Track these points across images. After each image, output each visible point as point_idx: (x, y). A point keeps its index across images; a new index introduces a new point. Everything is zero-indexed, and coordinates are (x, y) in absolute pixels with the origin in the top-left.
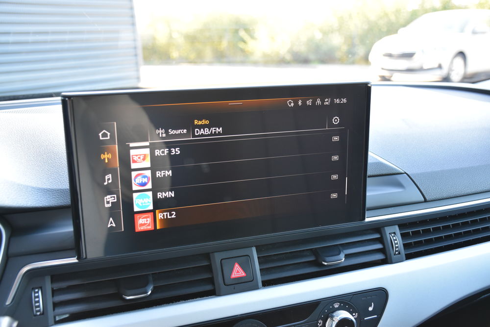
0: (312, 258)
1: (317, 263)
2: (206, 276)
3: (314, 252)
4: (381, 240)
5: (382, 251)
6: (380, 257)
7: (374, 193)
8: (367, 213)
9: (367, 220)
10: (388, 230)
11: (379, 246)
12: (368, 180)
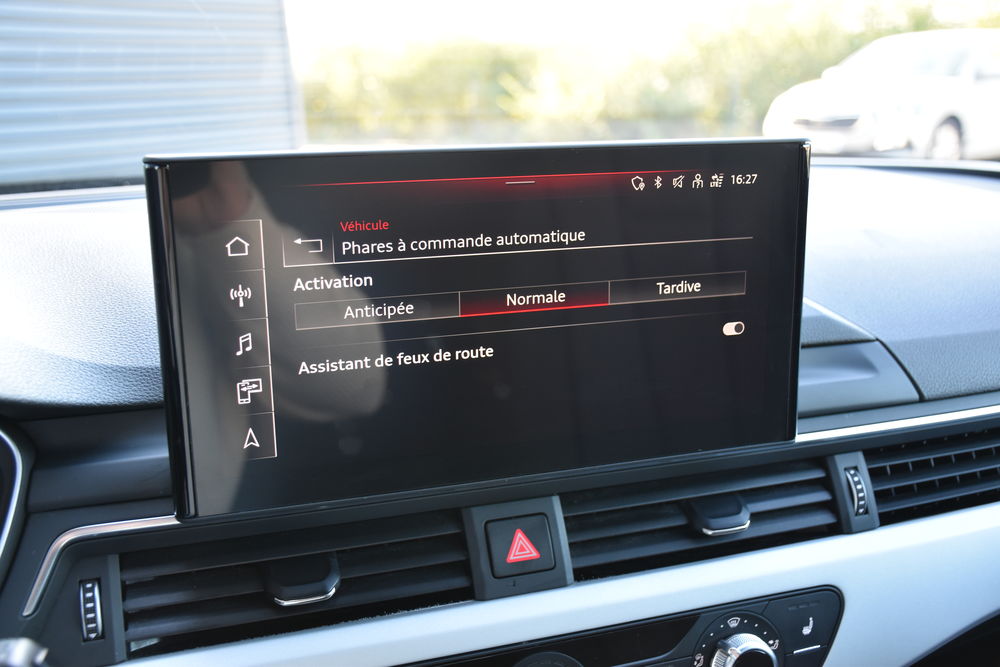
0: (680, 521)
1: (691, 531)
2: (454, 557)
3: (685, 507)
4: (826, 483)
5: (830, 506)
6: (823, 519)
7: (814, 382)
8: (799, 424)
9: (799, 438)
10: (842, 461)
11: (822, 496)
12: (803, 354)
